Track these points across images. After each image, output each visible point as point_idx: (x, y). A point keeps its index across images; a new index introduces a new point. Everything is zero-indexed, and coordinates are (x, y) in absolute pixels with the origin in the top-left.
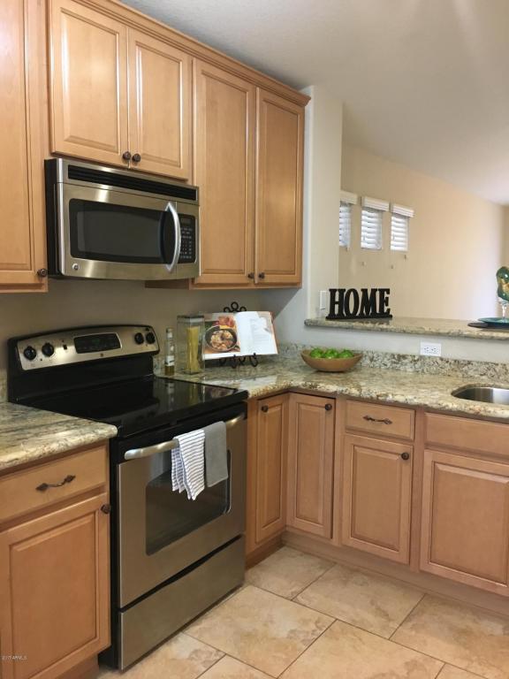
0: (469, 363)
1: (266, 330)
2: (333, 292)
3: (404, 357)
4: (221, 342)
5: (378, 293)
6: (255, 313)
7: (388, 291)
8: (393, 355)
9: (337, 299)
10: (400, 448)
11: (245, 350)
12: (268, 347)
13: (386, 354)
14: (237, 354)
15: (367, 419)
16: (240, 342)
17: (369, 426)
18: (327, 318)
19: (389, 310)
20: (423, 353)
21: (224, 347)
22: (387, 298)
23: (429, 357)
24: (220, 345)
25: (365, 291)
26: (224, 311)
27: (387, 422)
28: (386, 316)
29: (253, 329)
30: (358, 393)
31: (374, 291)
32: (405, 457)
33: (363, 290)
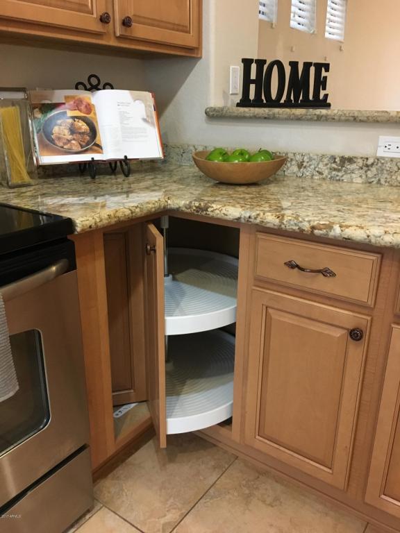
1: (145, 120)
2: (247, 63)
3: (351, 160)
4: (70, 137)
5: (312, 69)
6: (126, 92)
7: (327, 67)
9: (253, 76)
11: (110, 152)
12: (147, 147)
14: (97, 157)
15: (292, 265)
16: (104, 137)
17: (294, 278)
18: (238, 105)
19: (326, 96)
20: (381, 153)
21: (76, 148)
22: (325, 78)
23: (392, 160)
24: (69, 141)
25: (294, 65)
26: (77, 88)
27: (326, 273)
28: (325, 104)
29: (123, 117)
30: (277, 221)
31: (307, 65)
32: (355, 335)
33: (291, 63)
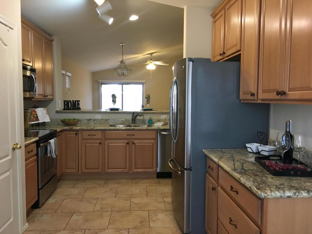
0: (109, 119)
1: (46, 114)
2: (64, 101)
3: (91, 120)
4: (33, 118)
5: (77, 102)
6: (42, 108)
7: (79, 101)
8: (87, 120)
9: (66, 104)
10: (98, 141)
11: (41, 121)
12: (47, 120)
13: (85, 119)
14: (39, 122)
15: (89, 135)
16: (39, 118)
17: (90, 137)
18: (63, 110)
19: (80, 107)
20: (96, 118)
21: (35, 120)
22: (79, 103)
23: (98, 119)
24: (33, 119)
26: (32, 108)
27: (95, 135)
28: (79, 109)
29: (43, 113)
30: (86, 128)
31: (75, 101)
32: (100, 143)
33: (72, 101)
